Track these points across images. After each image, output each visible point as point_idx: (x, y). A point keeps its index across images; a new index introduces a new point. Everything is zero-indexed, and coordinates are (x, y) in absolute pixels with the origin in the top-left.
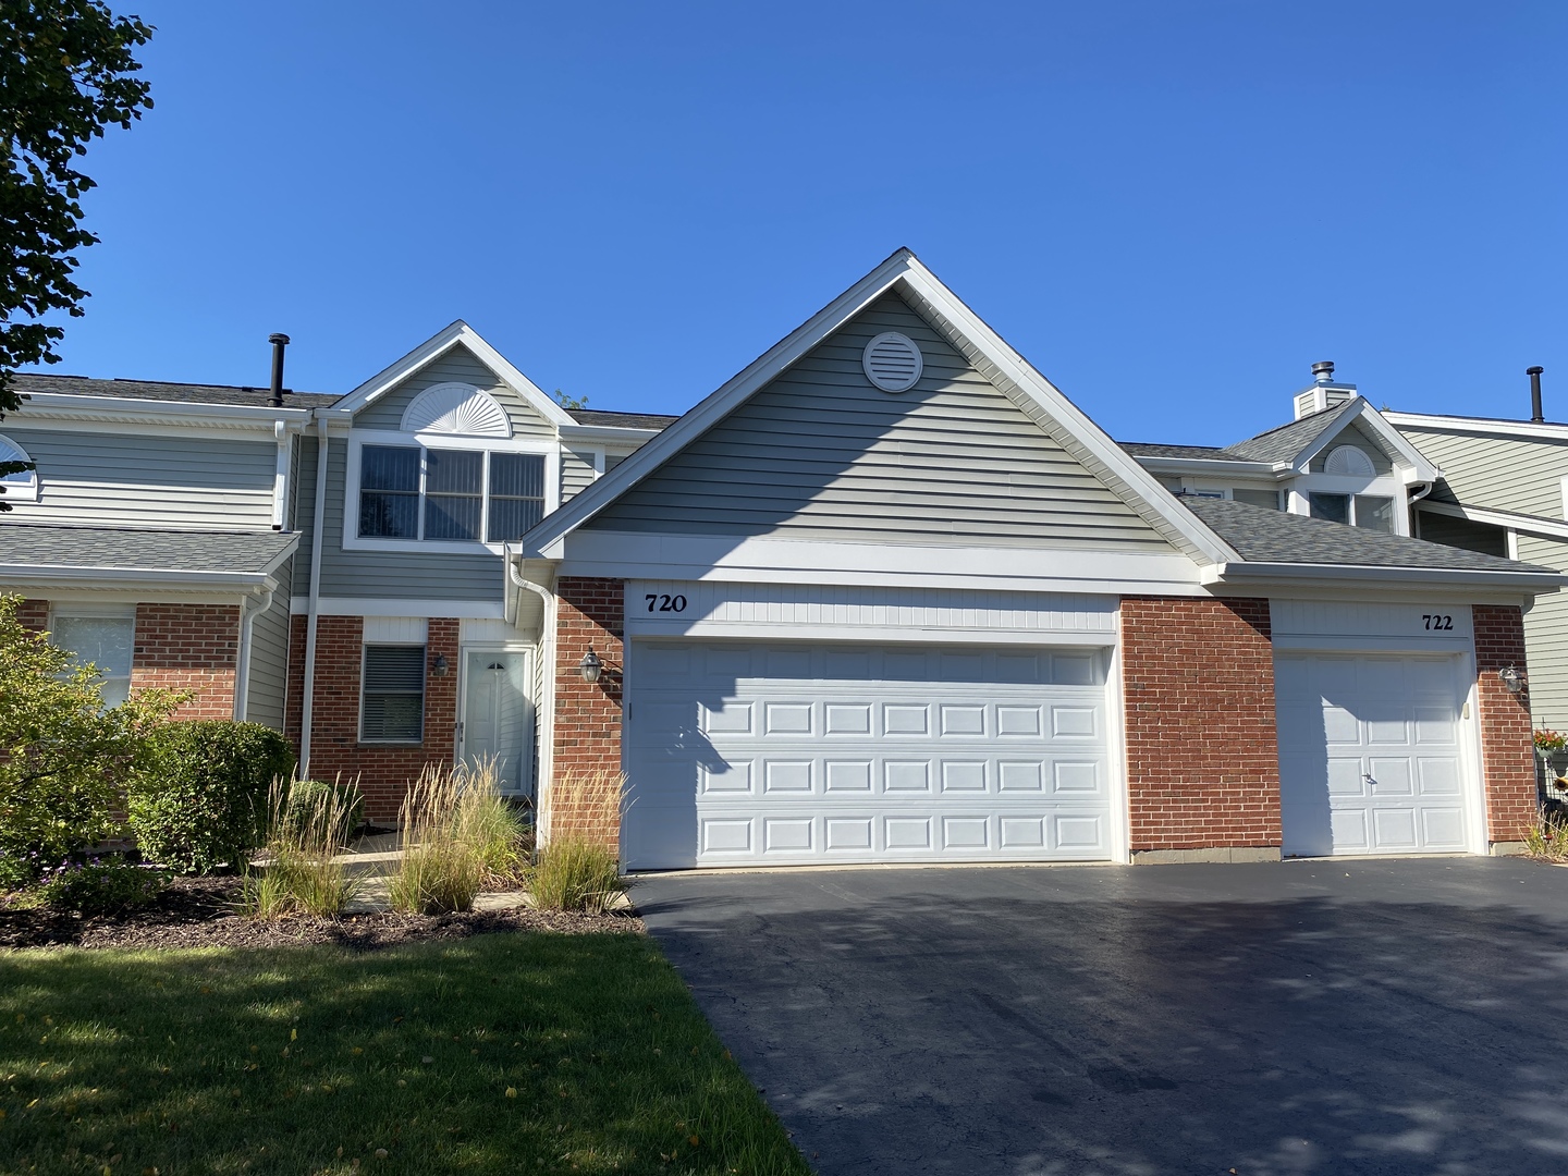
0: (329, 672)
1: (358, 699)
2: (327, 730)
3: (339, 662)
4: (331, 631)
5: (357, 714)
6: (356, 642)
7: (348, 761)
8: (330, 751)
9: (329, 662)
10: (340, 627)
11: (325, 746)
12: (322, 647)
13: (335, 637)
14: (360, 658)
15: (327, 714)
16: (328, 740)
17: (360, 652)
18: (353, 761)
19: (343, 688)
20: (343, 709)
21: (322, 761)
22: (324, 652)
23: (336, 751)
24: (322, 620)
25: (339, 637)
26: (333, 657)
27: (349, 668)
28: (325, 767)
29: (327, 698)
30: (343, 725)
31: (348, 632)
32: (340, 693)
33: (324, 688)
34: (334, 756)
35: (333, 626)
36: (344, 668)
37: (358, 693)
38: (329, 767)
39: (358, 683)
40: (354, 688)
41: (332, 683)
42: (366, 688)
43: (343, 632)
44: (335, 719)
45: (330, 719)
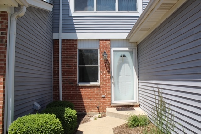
0: (66, 59)
1: (76, 68)
2: (66, 79)
3: (69, 55)
4: (66, 44)
5: (76, 74)
6: (75, 48)
7: (74, 91)
8: (68, 87)
9: (66, 55)
10: (69, 43)
11: (66, 85)
12: (63, 50)
13: (68, 46)
14: (76, 53)
15: (66, 74)
16: (67, 83)
17: (76, 52)
18: (76, 91)
19: (71, 64)
20: (71, 72)
21: (65, 91)
22: (64, 52)
23: (70, 87)
24: (63, 40)
25: (69, 46)
26: (67, 54)
27: (73, 57)
28: (67, 92)
29: (66, 68)
30: (72, 78)
31: (72, 44)
32: (70, 66)
33: (65, 65)
34: (69, 89)
35: (67, 43)
36: (71, 57)
37: (76, 66)
38: (68, 93)
39: (76, 62)
40: (75, 64)
41: (67, 63)
42: (79, 64)
43: (70, 44)
44: (69, 76)
45: (67, 76)
